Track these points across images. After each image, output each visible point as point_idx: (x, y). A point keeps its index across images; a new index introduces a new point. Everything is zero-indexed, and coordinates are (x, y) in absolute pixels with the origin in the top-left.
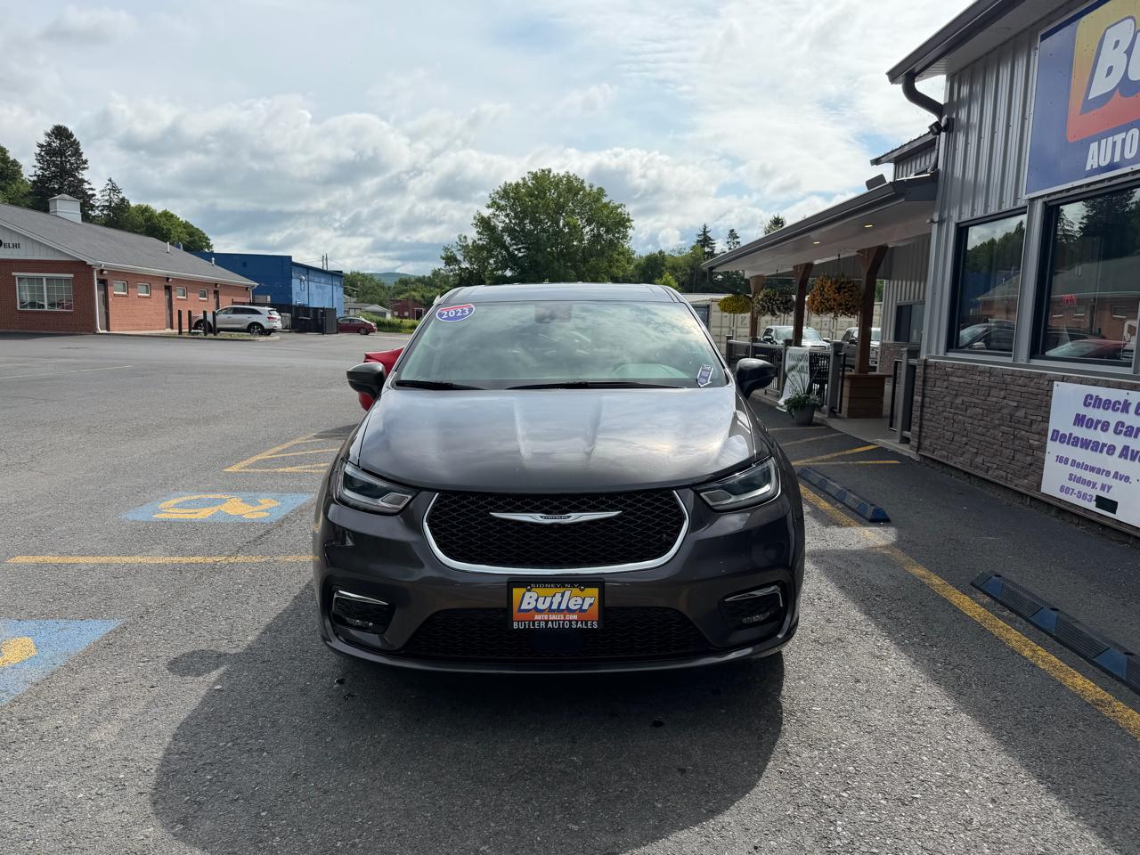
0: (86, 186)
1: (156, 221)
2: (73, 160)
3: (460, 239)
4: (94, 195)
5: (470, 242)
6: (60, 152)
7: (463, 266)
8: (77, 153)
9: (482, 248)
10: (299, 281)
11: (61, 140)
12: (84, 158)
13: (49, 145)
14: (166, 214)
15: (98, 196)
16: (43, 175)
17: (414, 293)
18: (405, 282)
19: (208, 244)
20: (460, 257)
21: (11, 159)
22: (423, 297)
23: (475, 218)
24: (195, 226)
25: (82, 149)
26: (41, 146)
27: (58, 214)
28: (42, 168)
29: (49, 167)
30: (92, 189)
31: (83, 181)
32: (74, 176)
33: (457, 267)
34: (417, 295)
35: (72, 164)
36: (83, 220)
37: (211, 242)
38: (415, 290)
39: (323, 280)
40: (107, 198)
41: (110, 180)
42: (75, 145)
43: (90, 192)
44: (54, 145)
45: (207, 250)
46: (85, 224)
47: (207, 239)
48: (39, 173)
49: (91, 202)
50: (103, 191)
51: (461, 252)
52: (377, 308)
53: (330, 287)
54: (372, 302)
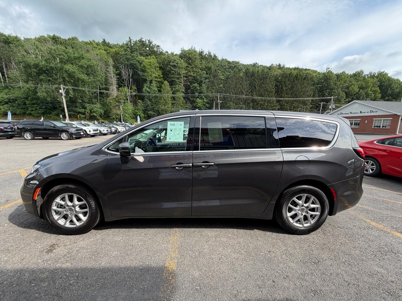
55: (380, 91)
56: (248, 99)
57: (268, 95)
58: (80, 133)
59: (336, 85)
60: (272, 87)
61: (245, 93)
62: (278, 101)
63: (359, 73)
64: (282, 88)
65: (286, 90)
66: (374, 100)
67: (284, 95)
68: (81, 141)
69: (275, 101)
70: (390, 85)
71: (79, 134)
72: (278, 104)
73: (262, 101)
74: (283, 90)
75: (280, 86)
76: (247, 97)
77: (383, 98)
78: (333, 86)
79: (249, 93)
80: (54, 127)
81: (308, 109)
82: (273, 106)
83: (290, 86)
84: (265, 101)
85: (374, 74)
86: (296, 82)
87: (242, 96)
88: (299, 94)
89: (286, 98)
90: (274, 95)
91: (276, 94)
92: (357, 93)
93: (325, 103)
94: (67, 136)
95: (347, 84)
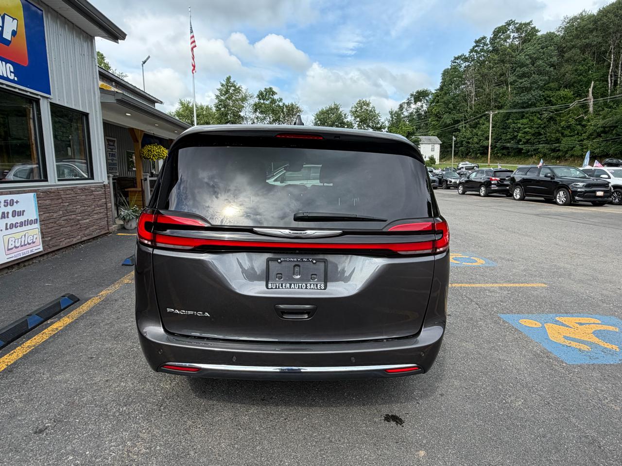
58: (595, 192)
68: (581, 209)
71: (593, 194)
80: (552, 178)
94: (565, 197)
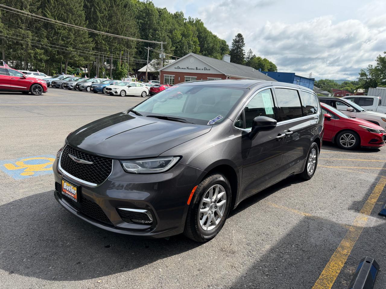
0: (243, 51)
1: (261, 62)
2: (241, 44)
3: (369, 66)
4: (245, 54)
5: (373, 67)
6: (238, 42)
7: (368, 77)
8: (243, 42)
9: (379, 70)
10: (296, 82)
11: (239, 38)
12: (244, 43)
13: (236, 39)
14: (265, 60)
15: (246, 54)
16: (233, 49)
17: (348, 87)
18: (346, 83)
19: (276, 69)
20: (367, 74)
21: (227, 44)
22: (352, 89)
23: (377, 58)
24: (273, 63)
25: (244, 40)
26: (234, 40)
27: (224, 60)
28: (233, 47)
29: (234, 46)
30: (245, 52)
31: (243, 50)
32: (241, 49)
33: (365, 78)
34: (349, 89)
35: (241, 45)
36: (231, 62)
37: (277, 69)
38: (349, 86)
39: (306, 82)
40: (249, 55)
41: (250, 49)
42: (242, 39)
43: (244, 53)
44: (237, 39)
45: (275, 71)
46: (231, 63)
47: (276, 67)
48: (232, 48)
49: (244, 56)
50: (248, 53)
51: (369, 72)
52: (326, 92)
53: (308, 84)
54: (325, 90)
55: (199, 43)
56: (36, 20)
57: (74, 21)
59: (159, 25)
60: (80, 7)
61: (29, 7)
62: (92, 35)
63: (180, 15)
64: (95, 12)
65: (102, 18)
66: (195, 53)
67: (99, 26)
69: (87, 34)
70: (206, 37)
72: (91, 39)
73: (64, 30)
74: (98, 16)
75: (92, 10)
76: (34, 14)
77: (201, 52)
78: (156, 26)
79: (38, 9)
81: (133, 54)
82: (84, 41)
83: (106, 13)
84: (70, 30)
85: (193, 20)
86: (115, 9)
87: (22, 11)
88: (120, 29)
89: (102, 31)
90: (84, 22)
91: (88, 23)
92: (180, 41)
93: (152, 48)
95: (170, 27)
